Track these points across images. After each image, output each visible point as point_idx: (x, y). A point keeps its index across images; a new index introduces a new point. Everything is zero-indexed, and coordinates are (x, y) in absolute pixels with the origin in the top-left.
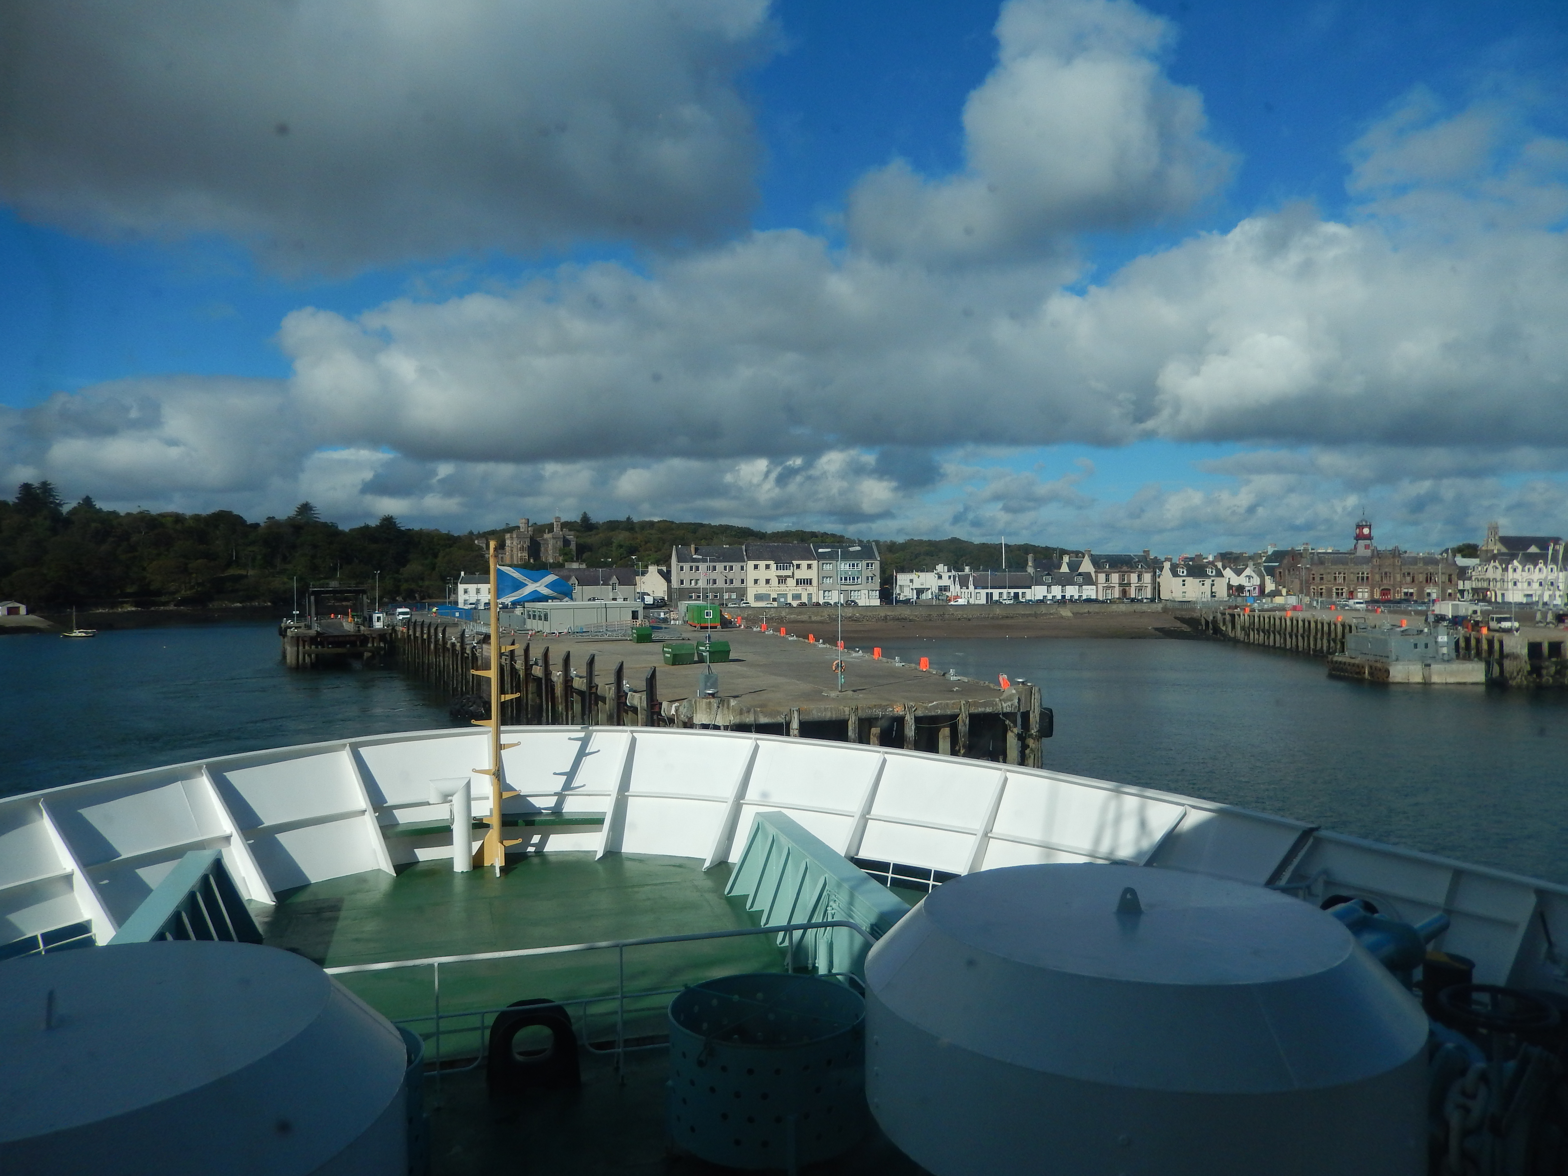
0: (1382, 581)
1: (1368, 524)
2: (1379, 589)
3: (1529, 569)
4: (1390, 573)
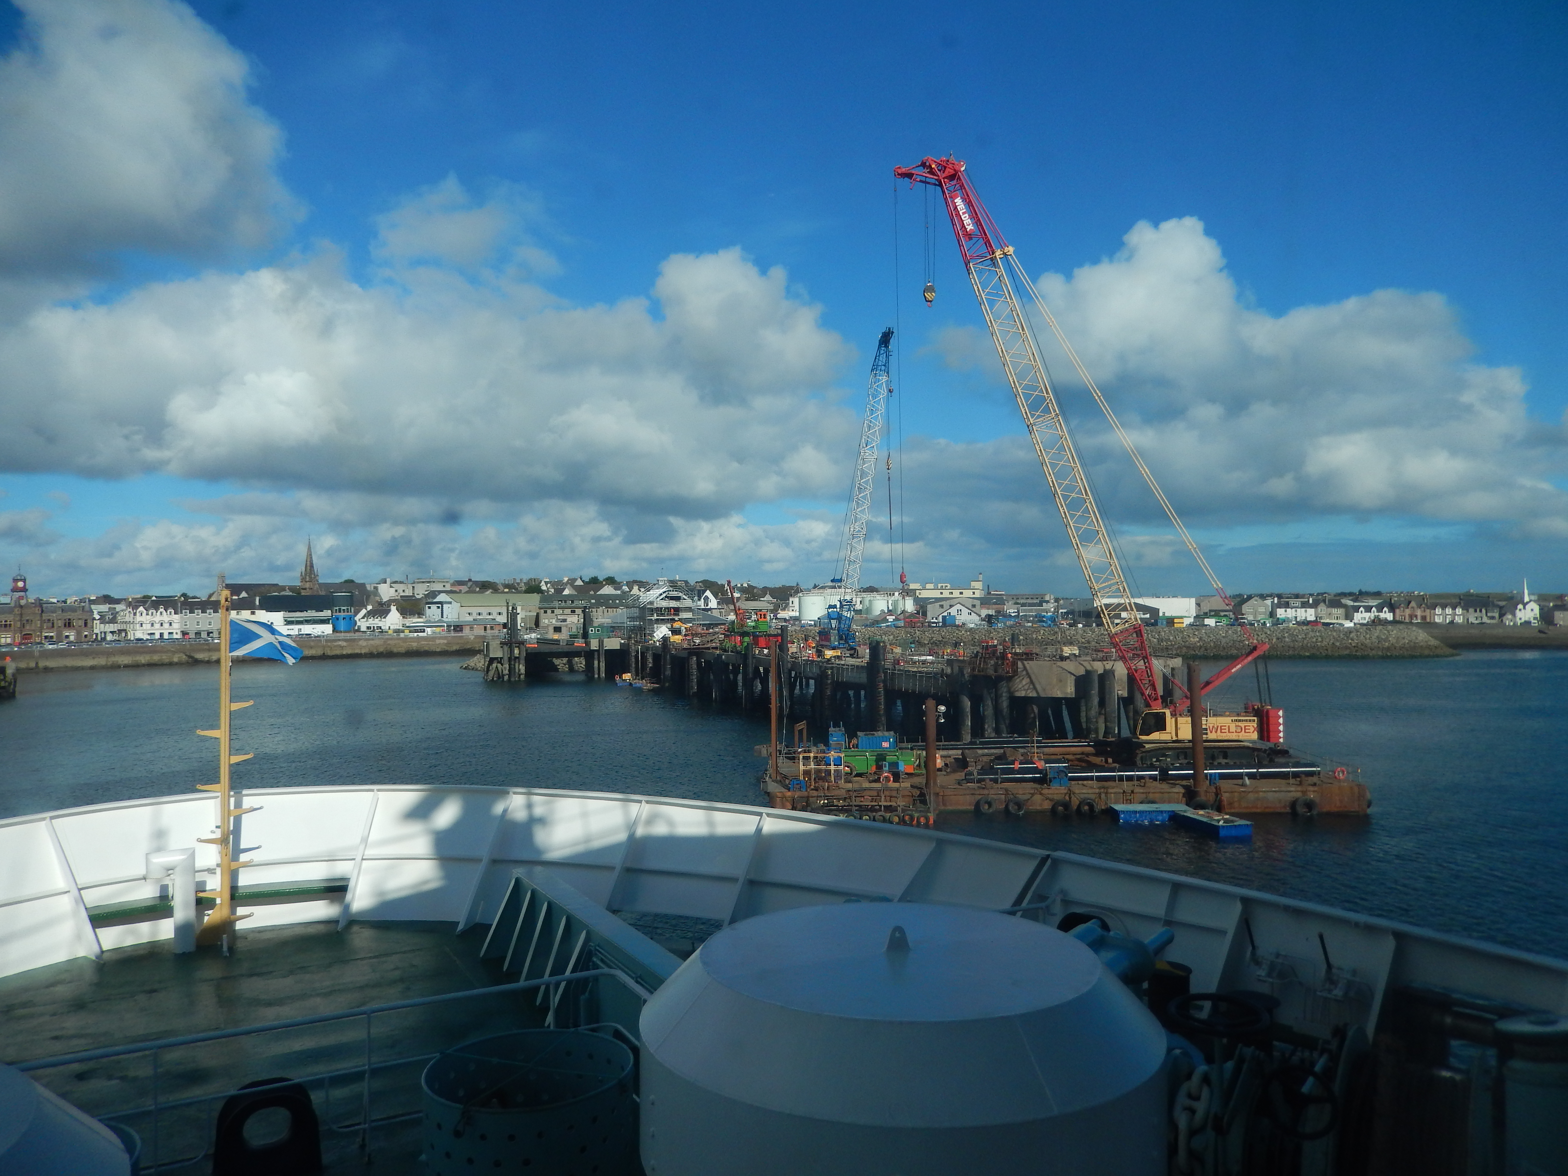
0: (24, 627)
1: (23, 578)
2: (21, 633)
3: (152, 613)
4: (32, 621)
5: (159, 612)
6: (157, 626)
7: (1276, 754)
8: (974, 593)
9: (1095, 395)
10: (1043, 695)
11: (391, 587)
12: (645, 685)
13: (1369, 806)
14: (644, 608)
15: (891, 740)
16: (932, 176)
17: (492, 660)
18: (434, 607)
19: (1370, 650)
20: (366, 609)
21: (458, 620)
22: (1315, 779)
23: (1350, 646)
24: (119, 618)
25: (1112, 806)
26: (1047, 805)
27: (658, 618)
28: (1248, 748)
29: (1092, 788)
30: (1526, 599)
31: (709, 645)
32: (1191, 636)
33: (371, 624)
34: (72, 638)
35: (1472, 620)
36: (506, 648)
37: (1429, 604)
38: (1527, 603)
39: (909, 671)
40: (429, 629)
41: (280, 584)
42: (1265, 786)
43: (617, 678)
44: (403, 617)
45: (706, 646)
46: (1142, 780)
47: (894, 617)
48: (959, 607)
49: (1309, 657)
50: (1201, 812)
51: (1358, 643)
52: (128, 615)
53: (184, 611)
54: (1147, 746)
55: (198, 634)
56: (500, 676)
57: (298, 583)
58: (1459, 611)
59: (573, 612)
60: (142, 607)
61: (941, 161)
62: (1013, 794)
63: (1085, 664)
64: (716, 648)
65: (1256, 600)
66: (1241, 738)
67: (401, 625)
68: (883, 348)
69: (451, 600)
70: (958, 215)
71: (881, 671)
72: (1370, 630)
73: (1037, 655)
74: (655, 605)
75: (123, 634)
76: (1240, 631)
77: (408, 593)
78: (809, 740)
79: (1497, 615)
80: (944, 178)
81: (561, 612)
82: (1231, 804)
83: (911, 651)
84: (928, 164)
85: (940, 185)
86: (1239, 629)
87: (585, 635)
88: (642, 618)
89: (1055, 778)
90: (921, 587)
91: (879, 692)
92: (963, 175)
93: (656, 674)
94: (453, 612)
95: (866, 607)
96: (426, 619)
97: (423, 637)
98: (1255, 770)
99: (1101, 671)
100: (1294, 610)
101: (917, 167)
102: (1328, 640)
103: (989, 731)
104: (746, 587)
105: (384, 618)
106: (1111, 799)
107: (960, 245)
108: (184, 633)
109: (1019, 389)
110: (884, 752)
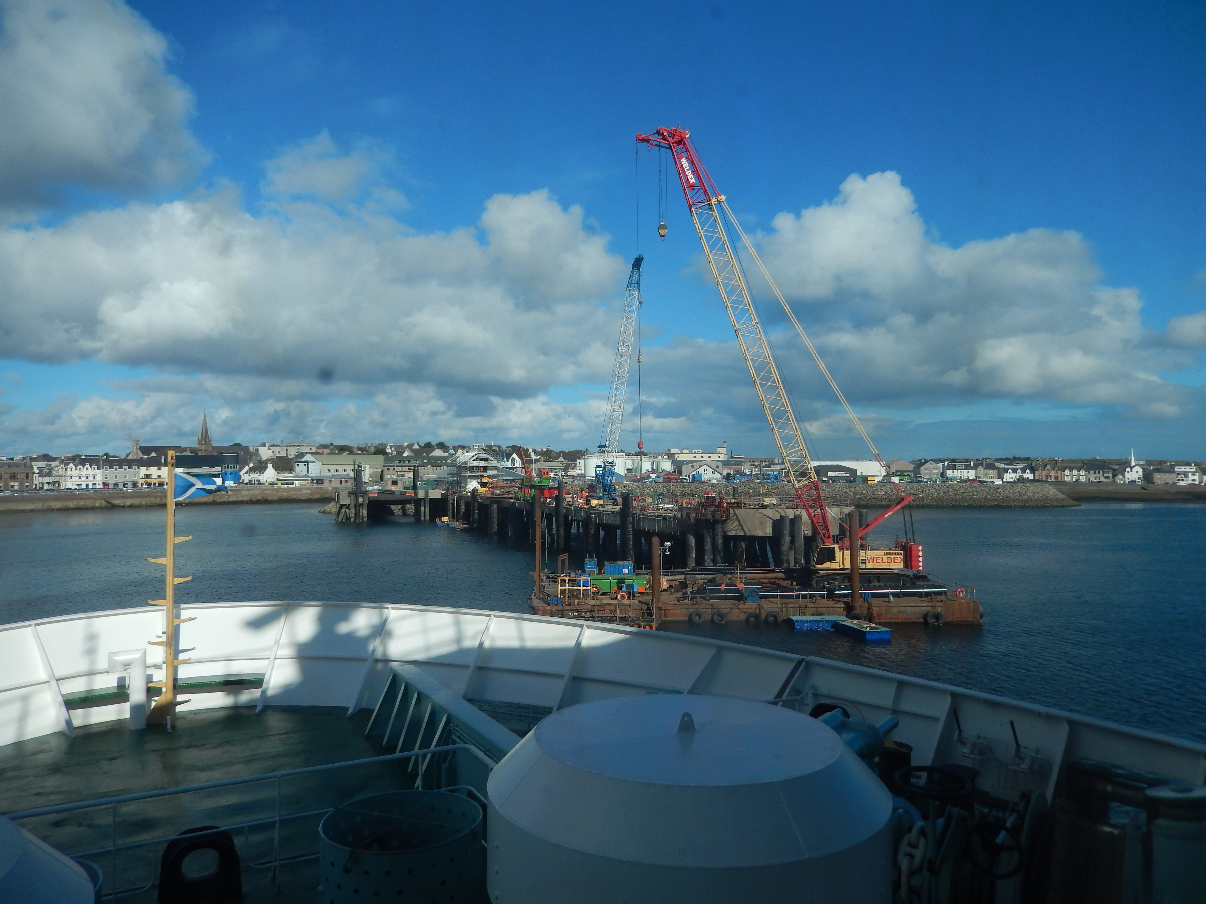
3: (80, 468)
5: (85, 467)
6: (84, 478)
7: (919, 579)
8: (719, 457)
9: (785, 308)
10: (748, 534)
11: (269, 449)
12: (458, 525)
13: (981, 618)
14: (460, 467)
15: (630, 567)
16: (664, 142)
17: (342, 506)
18: (301, 465)
19: (1012, 502)
20: (249, 466)
21: (320, 475)
22: (942, 597)
23: (998, 498)
24: (54, 472)
25: (790, 617)
26: (743, 617)
27: (471, 474)
28: (896, 574)
29: (777, 604)
30: (1133, 464)
31: (506, 496)
32: (879, 490)
33: (252, 478)
34: (16, 488)
35: (1093, 479)
36: (352, 497)
37: (1060, 467)
38: (1134, 466)
39: (651, 516)
40: (297, 482)
41: (182, 447)
42: (904, 601)
43: (438, 520)
44: (278, 473)
45: (504, 496)
46: (813, 598)
47: (656, 475)
48: (705, 467)
49: (967, 507)
50: (855, 622)
51: (1004, 496)
52: (61, 470)
53: (105, 467)
54: (821, 572)
55: (116, 485)
56: (348, 519)
57: (196, 446)
58: (1082, 472)
59: (410, 469)
60: (71, 464)
61: (671, 130)
62: (717, 609)
63: (781, 511)
64: (511, 498)
65: (931, 464)
66: (891, 567)
67: (276, 479)
68: (635, 270)
69: (314, 460)
70: (684, 171)
71: (630, 515)
72: (1013, 487)
73: (745, 504)
74: (469, 465)
75: (57, 485)
76: (916, 487)
77: (283, 454)
78: (570, 568)
79: (1111, 476)
80: (673, 143)
81: (401, 469)
82: (879, 615)
83: (659, 501)
84: (661, 132)
85: (671, 148)
86: (915, 486)
87: (415, 487)
88: (458, 474)
89: (749, 596)
90: (679, 452)
91: (629, 532)
92: (687, 140)
93: (467, 517)
94: (316, 469)
95: (635, 467)
96: (295, 474)
97: (292, 489)
98: (899, 591)
99: (791, 516)
100: (959, 471)
101: (653, 134)
102: (981, 494)
103: (708, 561)
104: (545, 451)
105: (263, 473)
106: (790, 612)
107: (686, 194)
108: (105, 484)
109: (728, 303)
110: (624, 577)
